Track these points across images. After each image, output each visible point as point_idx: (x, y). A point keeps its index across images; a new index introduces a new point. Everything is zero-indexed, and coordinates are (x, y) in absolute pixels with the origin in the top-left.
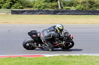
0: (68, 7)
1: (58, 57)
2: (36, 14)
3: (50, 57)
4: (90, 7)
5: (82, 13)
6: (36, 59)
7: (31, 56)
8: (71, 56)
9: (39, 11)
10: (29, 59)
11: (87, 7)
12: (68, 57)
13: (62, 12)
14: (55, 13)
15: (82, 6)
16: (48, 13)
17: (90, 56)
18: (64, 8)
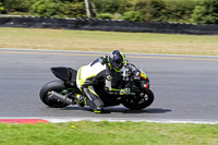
0: (108, 14)
1: (78, 125)
2: (35, 27)
3: (61, 124)
4: (155, 16)
5: (136, 28)
6: (29, 127)
7: (18, 121)
8: (106, 123)
9: (42, 20)
10: (13, 127)
11: (148, 15)
12: (100, 125)
13: (93, 25)
14: (78, 25)
15: (138, 13)
16: (62, 24)
17: (149, 125)
18: (98, 15)
